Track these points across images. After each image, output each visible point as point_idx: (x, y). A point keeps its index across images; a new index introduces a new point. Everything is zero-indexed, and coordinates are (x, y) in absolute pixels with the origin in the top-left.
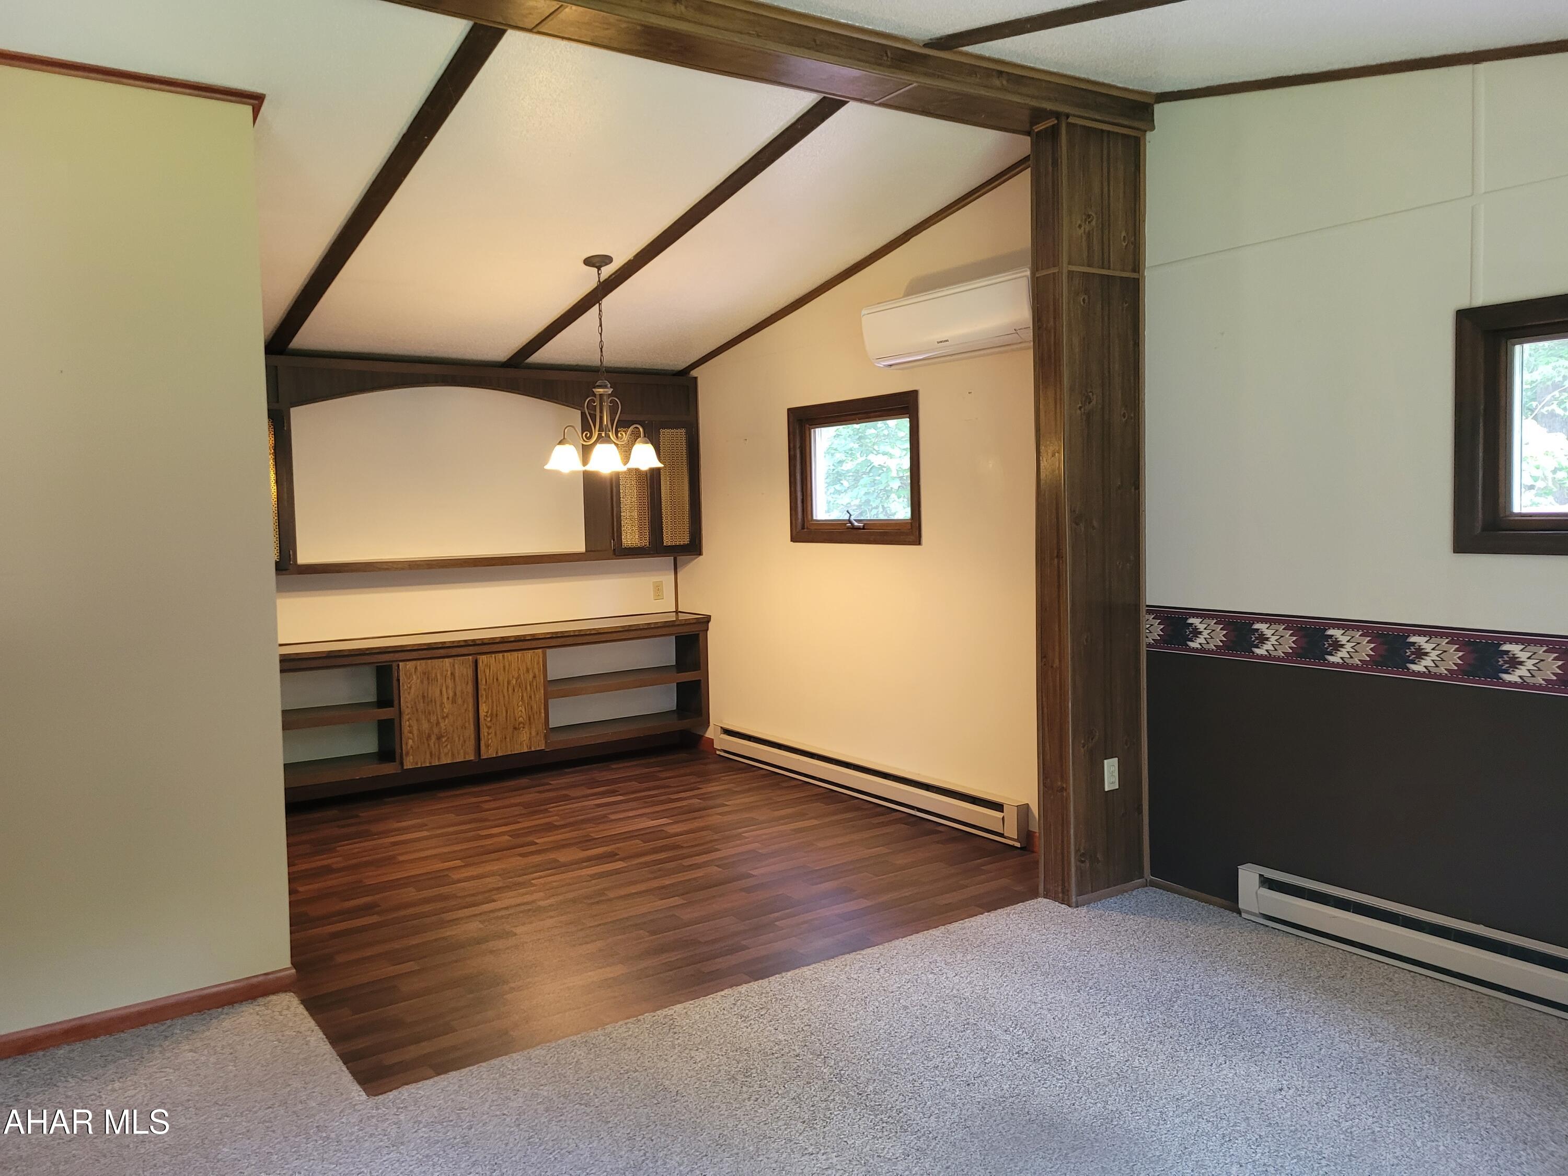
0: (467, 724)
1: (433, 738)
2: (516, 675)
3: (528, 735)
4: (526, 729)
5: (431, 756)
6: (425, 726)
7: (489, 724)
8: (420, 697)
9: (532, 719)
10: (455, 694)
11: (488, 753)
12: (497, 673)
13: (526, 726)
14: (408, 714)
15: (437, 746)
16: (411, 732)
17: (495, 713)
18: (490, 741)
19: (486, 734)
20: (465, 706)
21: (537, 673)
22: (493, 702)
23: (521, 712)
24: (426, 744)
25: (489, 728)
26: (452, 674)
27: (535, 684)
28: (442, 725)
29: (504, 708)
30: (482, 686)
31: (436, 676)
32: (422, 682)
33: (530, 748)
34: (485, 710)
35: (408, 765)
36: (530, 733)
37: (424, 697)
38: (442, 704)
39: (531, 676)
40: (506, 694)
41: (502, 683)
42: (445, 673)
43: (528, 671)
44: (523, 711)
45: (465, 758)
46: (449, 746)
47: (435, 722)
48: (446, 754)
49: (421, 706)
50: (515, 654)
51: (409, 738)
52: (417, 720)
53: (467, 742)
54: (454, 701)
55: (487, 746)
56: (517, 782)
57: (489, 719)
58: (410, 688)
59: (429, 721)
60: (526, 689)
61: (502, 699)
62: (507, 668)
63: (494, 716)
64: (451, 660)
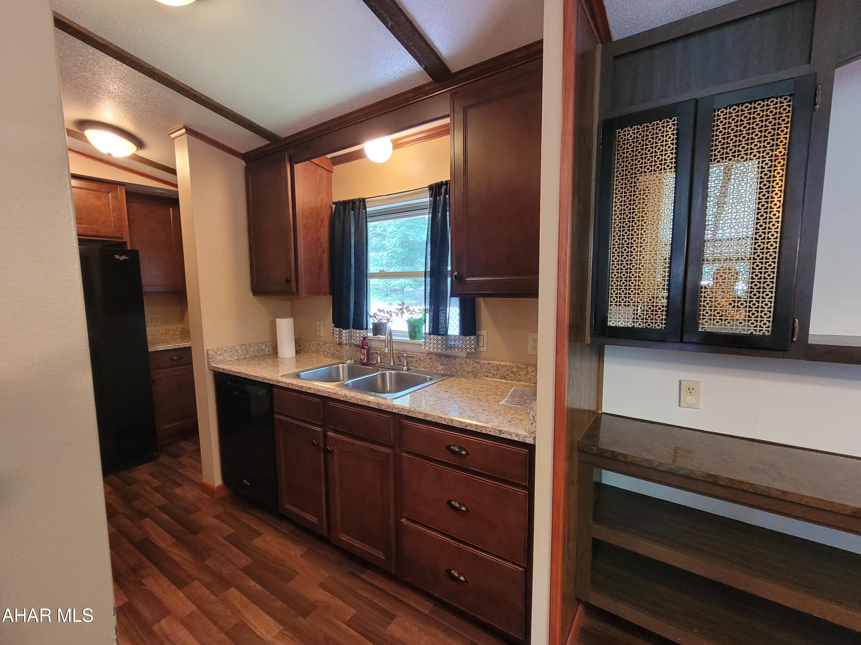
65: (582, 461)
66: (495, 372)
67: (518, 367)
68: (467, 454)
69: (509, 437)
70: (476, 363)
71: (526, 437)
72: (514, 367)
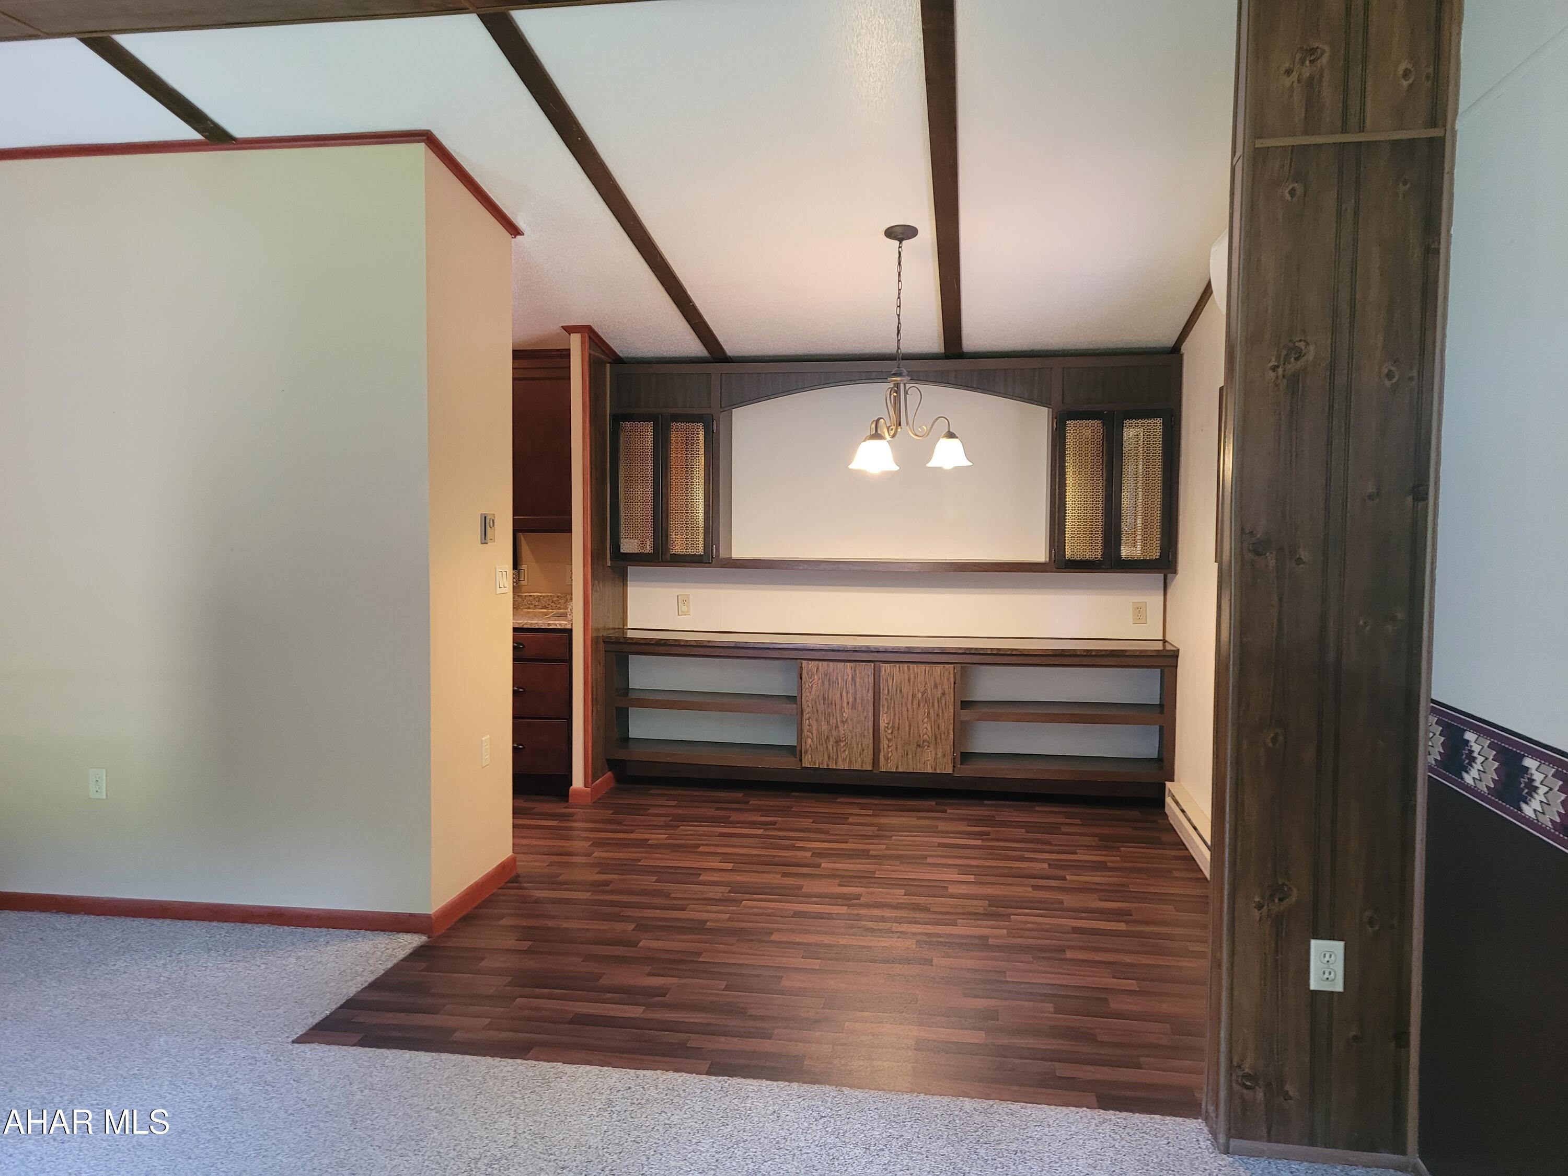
0: (866, 733)
1: (832, 740)
2: (922, 689)
3: (933, 756)
4: (932, 748)
5: (829, 758)
6: (825, 727)
7: (890, 736)
8: (821, 697)
9: (939, 740)
10: (855, 699)
11: (886, 766)
12: (901, 684)
13: (932, 746)
14: (808, 713)
15: (835, 749)
16: (810, 731)
17: (897, 725)
18: (890, 755)
19: (886, 746)
20: (865, 713)
21: (946, 691)
22: (895, 715)
23: (926, 729)
24: (825, 746)
25: (889, 740)
26: (853, 679)
27: (943, 701)
28: (841, 729)
29: (907, 722)
30: (884, 696)
31: (837, 679)
32: (823, 682)
33: (935, 770)
34: (886, 722)
35: (806, 763)
36: (936, 754)
37: (824, 698)
38: (842, 708)
39: (940, 691)
40: (910, 708)
41: (905, 696)
42: (846, 677)
43: (936, 686)
44: (929, 728)
45: (862, 766)
46: (847, 752)
47: (834, 725)
48: (844, 759)
49: (821, 707)
50: (923, 667)
51: (808, 737)
52: (817, 720)
53: (865, 751)
54: (854, 707)
55: (887, 759)
56: (920, 803)
57: (890, 731)
58: (812, 687)
59: (828, 723)
60: (933, 705)
61: (905, 713)
62: (912, 681)
63: (895, 729)
64: (852, 664)
65: (607, 651)
66: (537, 603)
67: (558, 597)
68: (524, 647)
69: (555, 627)
70: (518, 596)
71: (566, 624)
72: (554, 596)
